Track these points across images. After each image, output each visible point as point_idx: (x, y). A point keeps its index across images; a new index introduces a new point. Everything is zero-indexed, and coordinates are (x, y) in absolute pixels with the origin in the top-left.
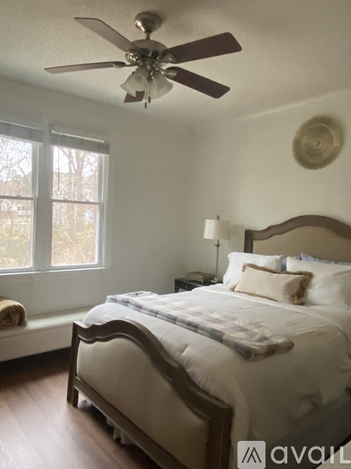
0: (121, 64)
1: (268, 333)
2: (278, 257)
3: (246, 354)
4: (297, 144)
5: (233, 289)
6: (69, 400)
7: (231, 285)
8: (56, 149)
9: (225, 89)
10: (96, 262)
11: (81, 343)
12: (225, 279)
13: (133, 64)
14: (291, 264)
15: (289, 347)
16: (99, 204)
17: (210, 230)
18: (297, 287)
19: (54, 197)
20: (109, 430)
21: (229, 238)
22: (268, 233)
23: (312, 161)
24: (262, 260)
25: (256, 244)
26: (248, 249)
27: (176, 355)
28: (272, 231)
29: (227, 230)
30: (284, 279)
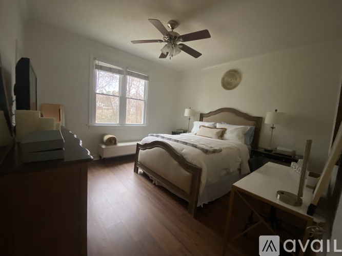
0: (161, 41)
1: (212, 146)
2: (213, 123)
3: (206, 151)
4: (223, 79)
5: (196, 134)
6: (134, 171)
7: (195, 133)
8: (128, 77)
9: (200, 54)
10: (142, 123)
11: (140, 150)
12: (192, 131)
13: (166, 41)
14: (218, 125)
15: (220, 151)
16: (144, 100)
17: (187, 113)
18: (220, 134)
19: (127, 97)
20: (151, 181)
21: (194, 116)
22: (209, 115)
23: (228, 87)
24: (207, 124)
25: (204, 118)
26: (201, 120)
27: (180, 152)
28: (211, 114)
29: (193, 113)
30: (215, 131)
